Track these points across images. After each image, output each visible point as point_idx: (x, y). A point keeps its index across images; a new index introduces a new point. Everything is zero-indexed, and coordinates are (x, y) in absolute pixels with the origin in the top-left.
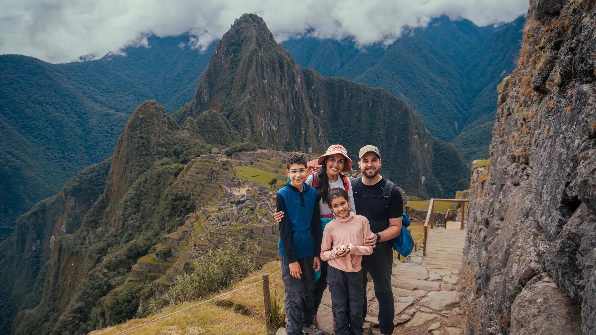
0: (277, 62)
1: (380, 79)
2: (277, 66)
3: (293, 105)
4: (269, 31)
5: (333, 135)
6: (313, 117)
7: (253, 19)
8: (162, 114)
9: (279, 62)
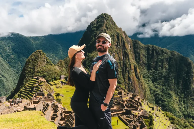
0: (116, 36)
1: (180, 48)
2: (116, 38)
3: (123, 57)
4: (114, 21)
5: (146, 74)
6: (134, 64)
7: (106, 16)
8: (43, 57)
9: (117, 36)
